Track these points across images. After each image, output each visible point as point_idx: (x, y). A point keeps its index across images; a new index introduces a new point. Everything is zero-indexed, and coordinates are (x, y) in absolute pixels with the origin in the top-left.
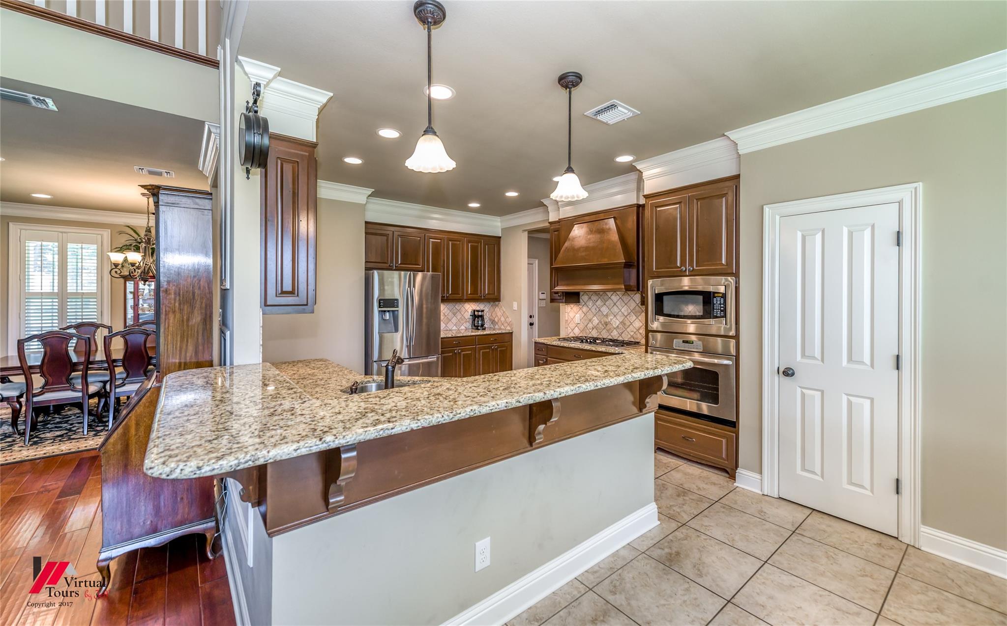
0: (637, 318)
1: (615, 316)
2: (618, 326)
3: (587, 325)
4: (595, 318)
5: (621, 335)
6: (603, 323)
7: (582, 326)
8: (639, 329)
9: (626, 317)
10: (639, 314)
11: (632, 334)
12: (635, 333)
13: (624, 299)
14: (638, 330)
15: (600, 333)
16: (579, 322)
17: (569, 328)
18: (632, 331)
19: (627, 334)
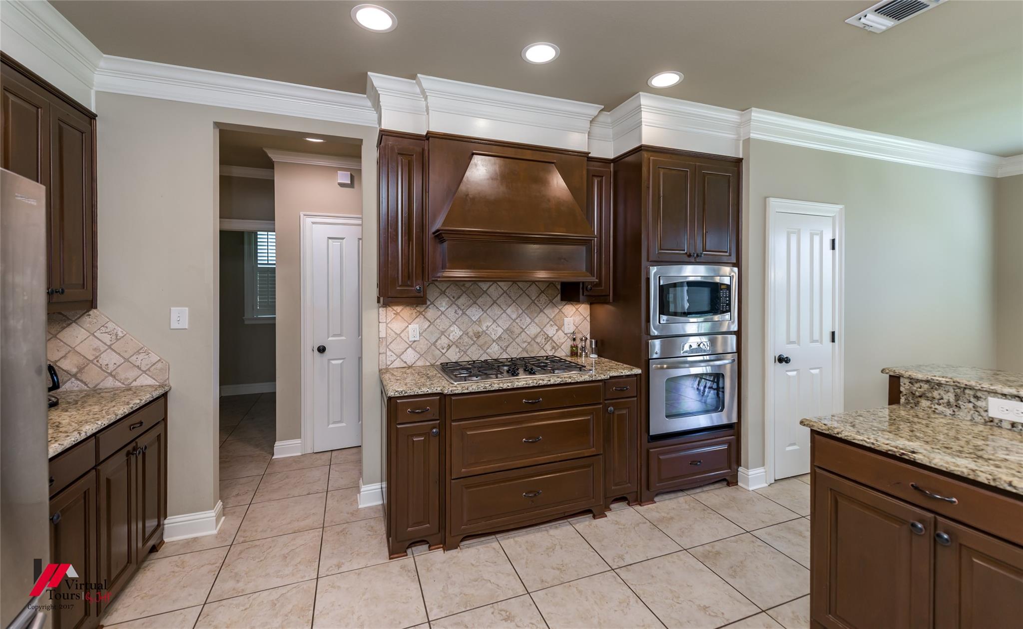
0: (533, 321)
1: (494, 321)
2: (500, 337)
3: (436, 341)
4: (454, 328)
5: (505, 350)
6: (471, 334)
7: (423, 346)
8: (536, 336)
9: (514, 321)
10: (536, 315)
11: (524, 345)
12: (529, 343)
13: (512, 294)
14: (534, 339)
15: (465, 352)
16: (417, 339)
17: (389, 353)
18: (525, 342)
19: (516, 346)
